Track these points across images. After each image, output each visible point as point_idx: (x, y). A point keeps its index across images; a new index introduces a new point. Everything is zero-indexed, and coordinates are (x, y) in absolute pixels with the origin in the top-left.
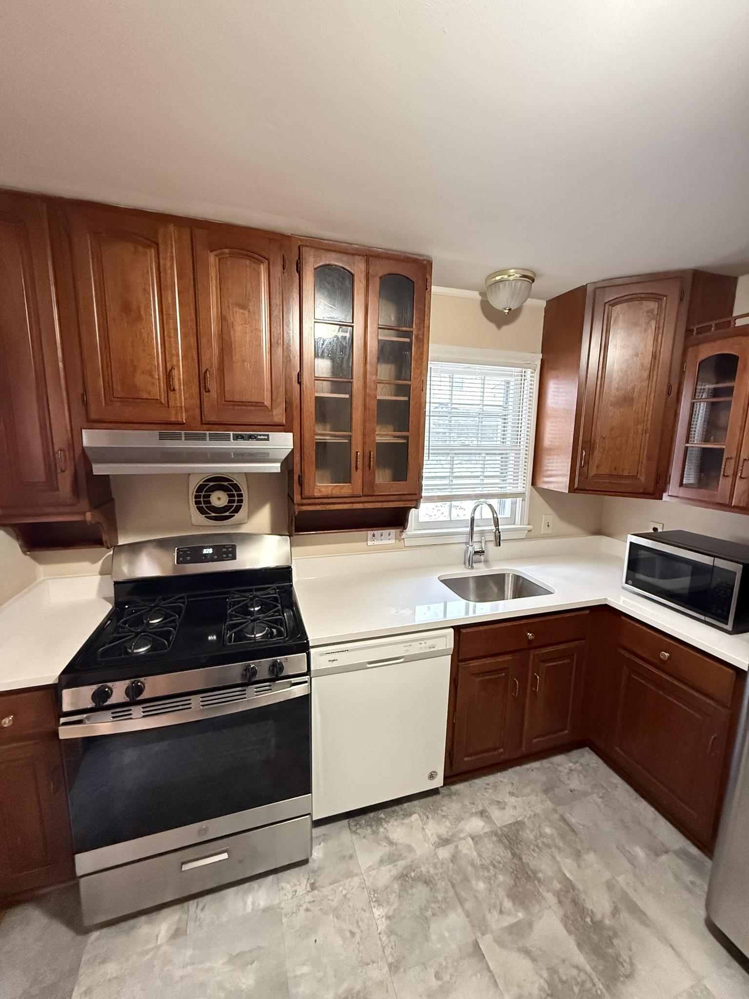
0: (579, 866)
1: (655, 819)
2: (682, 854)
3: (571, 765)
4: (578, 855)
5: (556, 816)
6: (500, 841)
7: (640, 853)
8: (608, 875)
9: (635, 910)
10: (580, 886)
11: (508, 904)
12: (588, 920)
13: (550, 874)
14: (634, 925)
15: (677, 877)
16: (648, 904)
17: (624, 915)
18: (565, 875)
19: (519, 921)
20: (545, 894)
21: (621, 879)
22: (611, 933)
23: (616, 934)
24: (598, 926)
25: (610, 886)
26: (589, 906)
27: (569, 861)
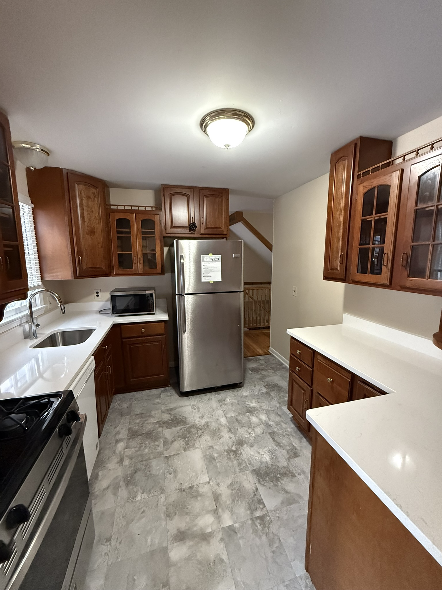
0: (154, 417)
1: (150, 392)
2: (162, 392)
3: (116, 403)
4: (150, 416)
5: (134, 417)
6: (133, 438)
7: (157, 401)
8: (160, 411)
9: (171, 410)
10: (160, 420)
11: (157, 443)
12: (170, 422)
13: (153, 426)
14: (176, 411)
15: (167, 396)
16: (172, 406)
17: (172, 412)
18: (155, 422)
19: (163, 441)
20: (158, 430)
21: (162, 409)
22: (175, 418)
23: (176, 417)
24: (172, 420)
25: (163, 412)
26: (166, 420)
27: (151, 419)
